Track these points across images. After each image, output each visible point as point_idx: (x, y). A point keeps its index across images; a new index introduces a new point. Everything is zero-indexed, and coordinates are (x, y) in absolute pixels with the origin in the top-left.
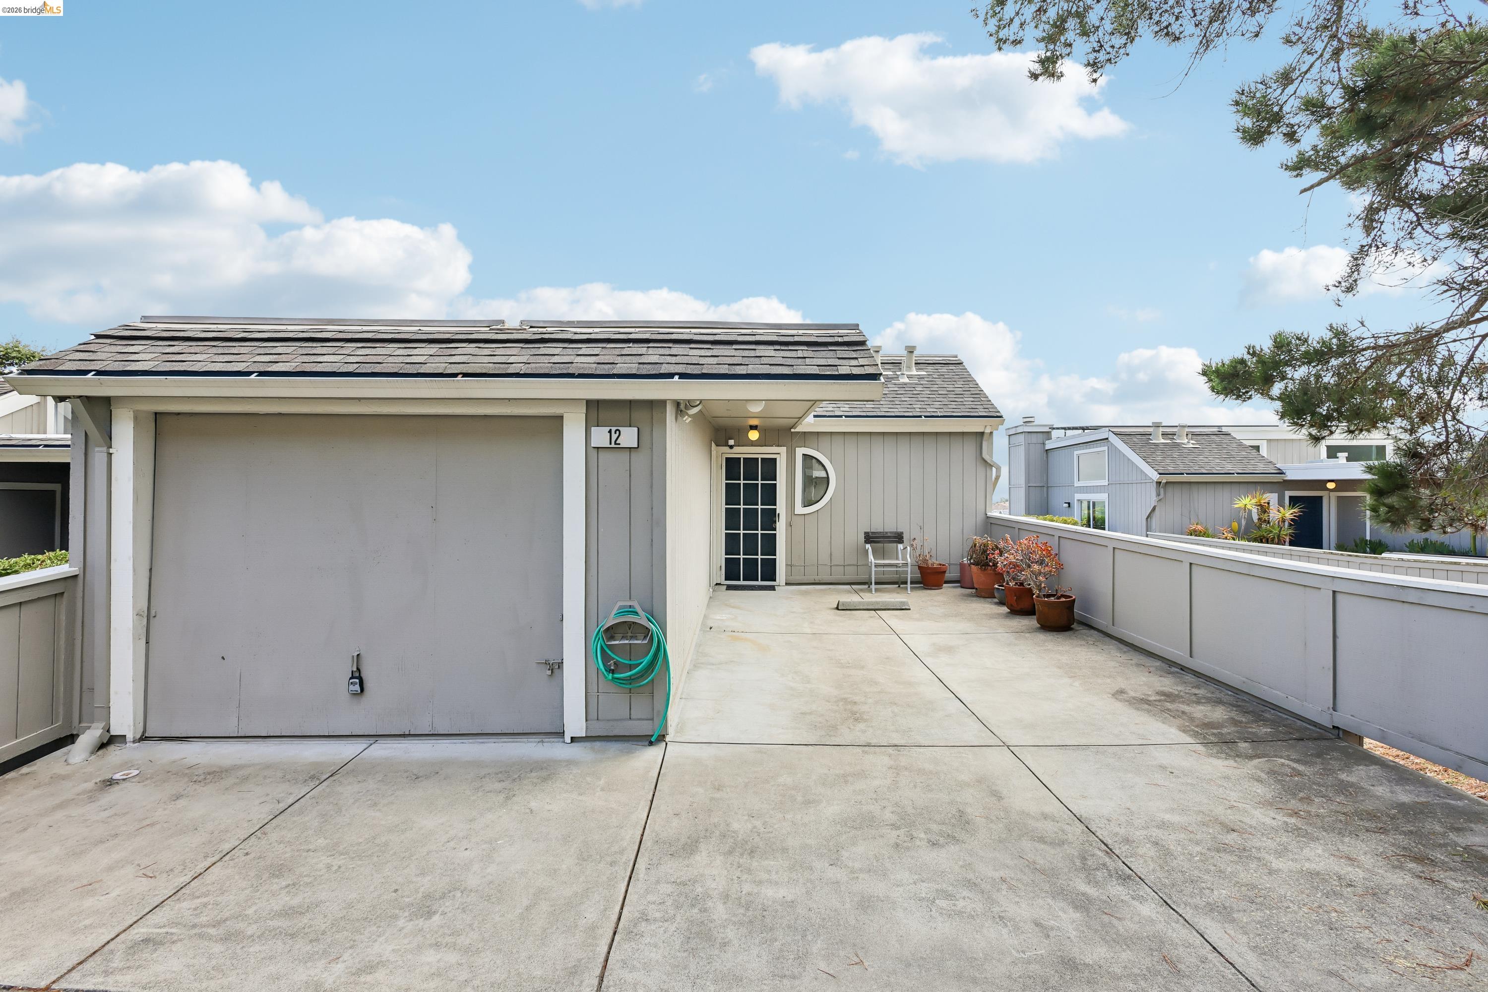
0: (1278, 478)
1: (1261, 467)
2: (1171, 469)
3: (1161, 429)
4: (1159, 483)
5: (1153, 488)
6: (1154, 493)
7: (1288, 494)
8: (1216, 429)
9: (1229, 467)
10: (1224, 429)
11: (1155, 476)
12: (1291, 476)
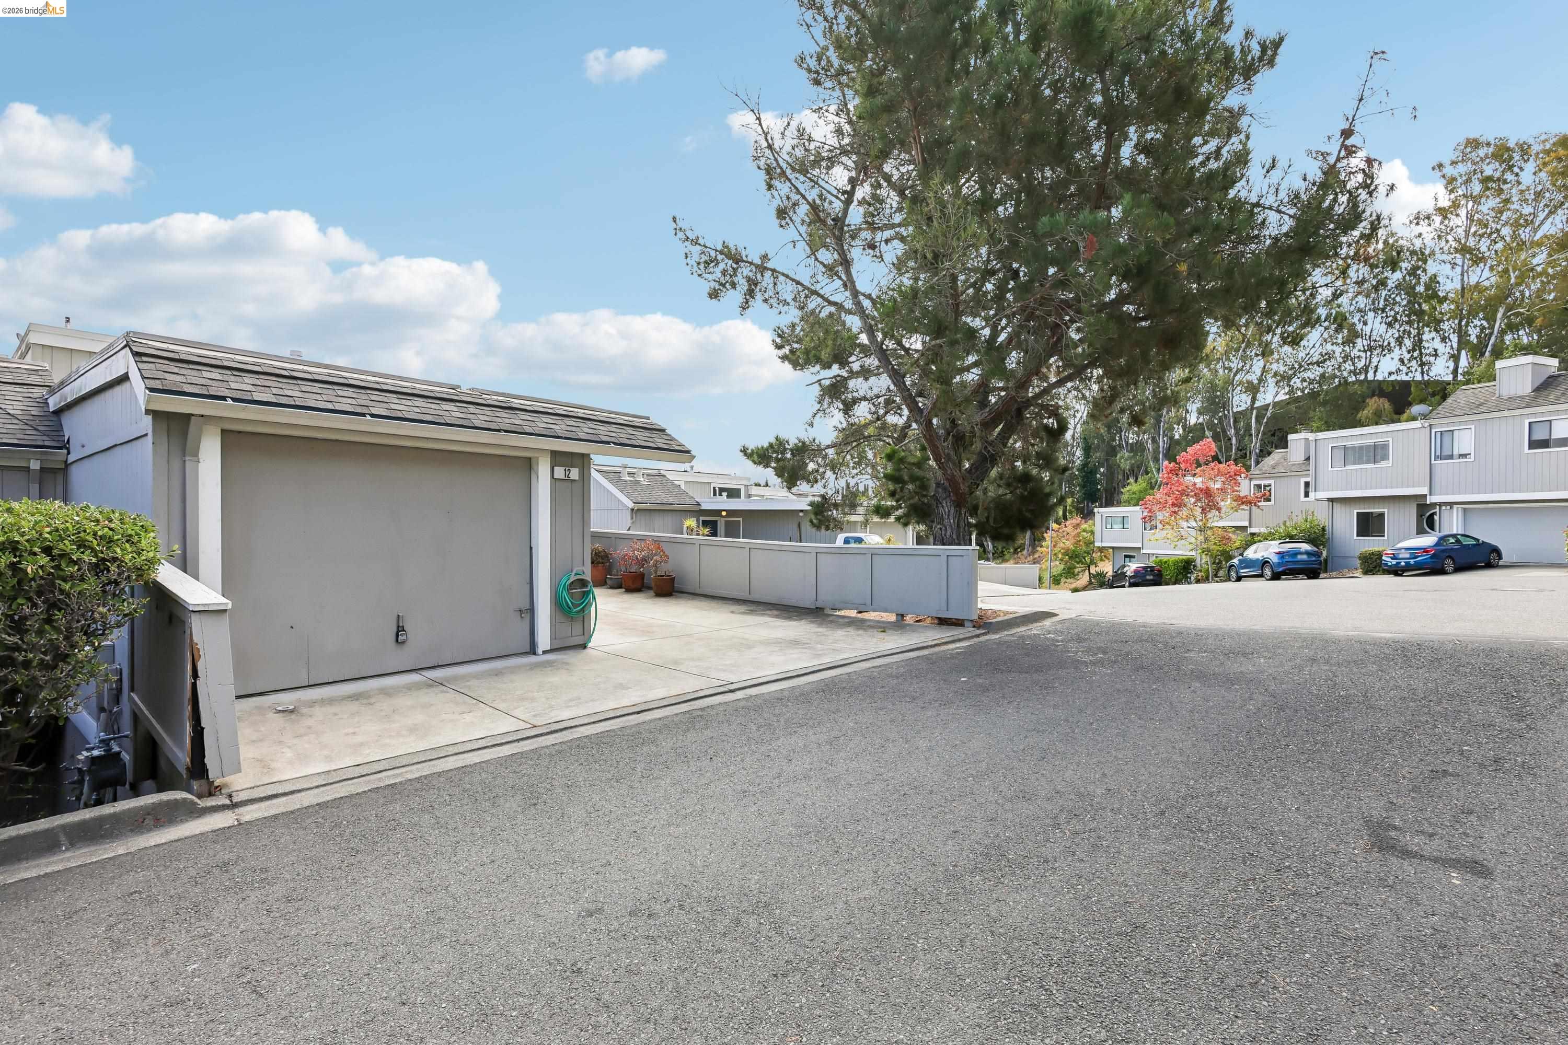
0: (696, 508)
1: (688, 501)
2: (640, 500)
3: (628, 470)
4: (632, 510)
5: (628, 513)
6: (629, 517)
7: (702, 518)
8: (656, 472)
9: (671, 500)
10: (662, 472)
11: (631, 505)
12: (704, 507)
